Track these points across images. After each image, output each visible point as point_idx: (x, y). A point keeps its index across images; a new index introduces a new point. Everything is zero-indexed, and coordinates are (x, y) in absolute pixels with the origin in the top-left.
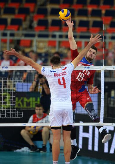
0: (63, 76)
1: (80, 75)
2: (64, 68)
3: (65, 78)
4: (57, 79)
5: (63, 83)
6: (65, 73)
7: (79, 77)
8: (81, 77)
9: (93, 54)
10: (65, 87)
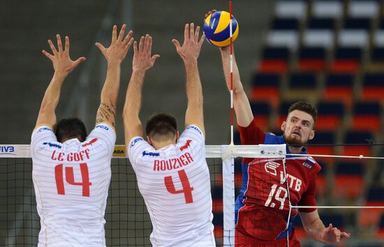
0: (180, 169)
1: (275, 194)
2: (183, 145)
3: (186, 172)
4: (162, 177)
5: (181, 188)
6: (190, 159)
7: (273, 200)
8: (277, 198)
9: (303, 127)
10: (189, 199)
